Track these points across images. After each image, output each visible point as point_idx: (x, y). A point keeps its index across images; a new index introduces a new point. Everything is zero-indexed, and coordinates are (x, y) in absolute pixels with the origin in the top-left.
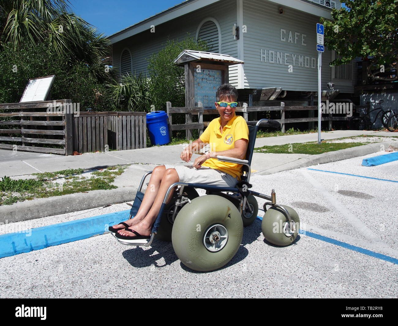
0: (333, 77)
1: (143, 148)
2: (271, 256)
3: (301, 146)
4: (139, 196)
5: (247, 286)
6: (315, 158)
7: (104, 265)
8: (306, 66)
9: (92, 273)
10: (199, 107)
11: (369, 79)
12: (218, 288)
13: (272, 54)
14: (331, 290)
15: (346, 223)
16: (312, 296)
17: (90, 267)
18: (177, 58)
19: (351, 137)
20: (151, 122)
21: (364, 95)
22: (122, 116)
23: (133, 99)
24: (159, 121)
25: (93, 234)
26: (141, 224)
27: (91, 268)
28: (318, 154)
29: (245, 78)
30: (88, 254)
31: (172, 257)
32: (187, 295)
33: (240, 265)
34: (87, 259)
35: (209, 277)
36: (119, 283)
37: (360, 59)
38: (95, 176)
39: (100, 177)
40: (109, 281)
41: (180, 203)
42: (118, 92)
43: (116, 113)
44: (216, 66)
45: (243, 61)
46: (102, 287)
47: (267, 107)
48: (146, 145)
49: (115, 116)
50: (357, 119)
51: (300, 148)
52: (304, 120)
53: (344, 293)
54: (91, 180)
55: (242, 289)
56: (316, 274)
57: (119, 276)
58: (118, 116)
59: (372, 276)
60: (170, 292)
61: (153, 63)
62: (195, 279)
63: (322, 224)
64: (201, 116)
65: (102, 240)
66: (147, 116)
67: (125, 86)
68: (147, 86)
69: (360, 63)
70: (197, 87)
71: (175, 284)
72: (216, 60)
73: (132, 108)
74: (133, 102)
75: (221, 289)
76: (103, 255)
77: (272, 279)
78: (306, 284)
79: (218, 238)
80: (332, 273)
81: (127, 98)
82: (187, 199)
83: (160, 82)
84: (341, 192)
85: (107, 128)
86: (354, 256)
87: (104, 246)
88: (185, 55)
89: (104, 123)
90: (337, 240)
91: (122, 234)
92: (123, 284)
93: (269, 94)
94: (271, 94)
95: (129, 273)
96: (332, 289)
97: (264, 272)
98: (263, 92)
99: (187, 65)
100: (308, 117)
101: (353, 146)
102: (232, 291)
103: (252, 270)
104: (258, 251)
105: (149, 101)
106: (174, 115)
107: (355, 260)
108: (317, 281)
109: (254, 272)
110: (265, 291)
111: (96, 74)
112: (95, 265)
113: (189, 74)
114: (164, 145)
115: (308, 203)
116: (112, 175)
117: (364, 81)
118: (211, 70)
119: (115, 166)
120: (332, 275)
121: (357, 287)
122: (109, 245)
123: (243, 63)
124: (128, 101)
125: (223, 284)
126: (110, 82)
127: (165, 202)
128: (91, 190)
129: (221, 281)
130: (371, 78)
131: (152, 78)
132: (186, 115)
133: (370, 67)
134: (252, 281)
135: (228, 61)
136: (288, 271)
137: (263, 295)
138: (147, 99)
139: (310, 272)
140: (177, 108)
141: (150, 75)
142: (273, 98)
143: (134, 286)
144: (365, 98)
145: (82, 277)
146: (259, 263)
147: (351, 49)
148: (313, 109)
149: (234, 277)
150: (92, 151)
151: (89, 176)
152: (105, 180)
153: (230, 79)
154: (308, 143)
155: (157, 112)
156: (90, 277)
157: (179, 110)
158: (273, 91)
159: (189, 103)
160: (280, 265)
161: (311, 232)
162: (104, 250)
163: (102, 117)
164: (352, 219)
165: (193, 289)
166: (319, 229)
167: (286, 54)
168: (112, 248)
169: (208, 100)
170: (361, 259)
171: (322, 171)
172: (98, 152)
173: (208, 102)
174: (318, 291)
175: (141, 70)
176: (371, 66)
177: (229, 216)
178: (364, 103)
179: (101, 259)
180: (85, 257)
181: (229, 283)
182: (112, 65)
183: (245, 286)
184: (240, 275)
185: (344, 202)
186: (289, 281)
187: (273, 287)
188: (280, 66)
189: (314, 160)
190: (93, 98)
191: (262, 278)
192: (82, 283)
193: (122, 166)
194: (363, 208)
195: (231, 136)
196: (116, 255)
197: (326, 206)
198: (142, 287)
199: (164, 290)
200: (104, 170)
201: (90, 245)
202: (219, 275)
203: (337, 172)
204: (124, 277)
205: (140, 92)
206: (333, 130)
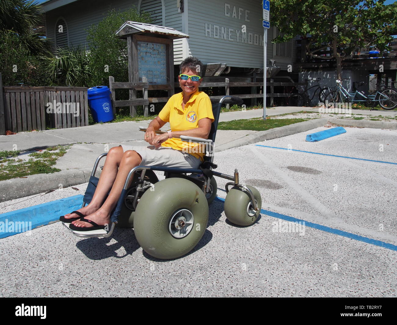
0: (275, 54)
1: (85, 126)
2: (233, 238)
3: (247, 123)
4: (93, 181)
5: (214, 273)
6: (262, 135)
7: (53, 261)
8: (249, 43)
9: (39, 271)
10: (143, 82)
11: (308, 57)
12: (183, 279)
13: (216, 29)
14: (298, 271)
15: (300, 199)
16: (280, 279)
17: (36, 265)
18: (119, 29)
19: (293, 113)
20: (93, 98)
21: (303, 73)
22: (61, 92)
23: (70, 73)
24: (101, 96)
25: (36, 226)
26: (98, 213)
27: (38, 265)
28: (264, 130)
29: (190, 53)
30: (32, 249)
31: (130, 246)
32: (150, 289)
33: (203, 251)
34: (31, 255)
35: (172, 267)
36: (72, 282)
37: (299, 37)
38: (34, 158)
39: (39, 159)
40: (60, 279)
41: (141, 188)
42: (54, 65)
43: (53, 88)
44: (160, 39)
45: (188, 36)
46: (52, 288)
47: (212, 83)
48: (88, 123)
49: (53, 91)
50: (296, 96)
51: (246, 125)
52: (247, 96)
53: (310, 273)
54: (29, 163)
55: (208, 277)
56: (281, 255)
57: (71, 273)
58: (56, 92)
59: (333, 253)
60: (132, 287)
61: (92, 35)
62: (157, 270)
63: (278, 201)
64: (145, 92)
65: (47, 231)
66: (89, 92)
67: (62, 59)
68: (86, 60)
69: (299, 42)
70: (141, 61)
71: (136, 277)
72: (161, 32)
73: (71, 83)
74: (72, 76)
75: (186, 279)
76: (50, 249)
77: (238, 263)
78: (272, 266)
79: (183, 224)
80: (296, 253)
81: (65, 72)
82: (150, 184)
83: (101, 55)
84: (291, 168)
85: (44, 104)
86: (314, 233)
87: (50, 239)
88: (127, 27)
89: (40, 99)
90: (295, 218)
91: (77, 226)
92: (77, 282)
93: (214, 70)
94: (215, 70)
95: (83, 268)
96: (298, 269)
97: (228, 256)
98: (207, 67)
99: (130, 37)
100: (251, 94)
101: (296, 122)
102: (199, 280)
103: (217, 255)
104: (219, 233)
105: (89, 75)
106: (117, 91)
107: (315, 237)
108: (283, 263)
109: (218, 257)
110: (232, 278)
111: (28, 45)
112: (42, 262)
113: (132, 47)
114: (108, 122)
115: (261, 181)
116: (53, 156)
117: (302, 59)
118: (155, 44)
119: (55, 146)
120: (295, 254)
121: (321, 266)
122: (57, 237)
123: (188, 37)
124: (65, 75)
125: (188, 274)
126: (45, 53)
127: (126, 188)
128: (31, 174)
129: (185, 269)
130: (309, 56)
131: (92, 51)
132: (130, 91)
133: (309, 46)
134: (218, 268)
135: (173, 35)
136: (252, 254)
137: (231, 282)
138: (87, 73)
139: (274, 253)
140: (121, 83)
141: (89, 48)
142: (218, 74)
143: (90, 283)
144: (303, 75)
145: (27, 278)
146: (222, 246)
147: (292, 27)
148: (256, 86)
149: (199, 264)
150: (27, 130)
151: (26, 158)
152: (46, 162)
153: (175, 53)
154: (253, 120)
155: (99, 87)
156: (37, 277)
157: (123, 85)
158: (218, 67)
159: (133, 78)
160: (244, 247)
161: (268, 210)
162: (50, 243)
163: (38, 93)
164: (305, 195)
165: (157, 281)
166: (276, 207)
167: (230, 30)
168: (60, 240)
169: (152, 75)
170: (320, 236)
171: (270, 147)
172: (35, 131)
173: (152, 78)
174: (286, 273)
175: (79, 42)
176: (309, 44)
177: (197, 201)
178: (303, 80)
179: (48, 254)
180: (29, 253)
181: (194, 271)
182: (45, 36)
183: (211, 274)
184: (204, 262)
185: (296, 178)
186: (255, 265)
187: (241, 273)
188: (224, 41)
189: (261, 137)
190: (26, 71)
191: (227, 263)
192: (28, 285)
193: (64, 146)
194: (314, 184)
195: (193, 114)
196: (65, 248)
197: (279, 183)
198: (100, 283)
199: (124, 286)
200: (44, 151)
201: (34, 238)
202: (183, 263)
203: (283, 148)
204: (77, 273)
205: (78, 65)
206: (275, 107)
